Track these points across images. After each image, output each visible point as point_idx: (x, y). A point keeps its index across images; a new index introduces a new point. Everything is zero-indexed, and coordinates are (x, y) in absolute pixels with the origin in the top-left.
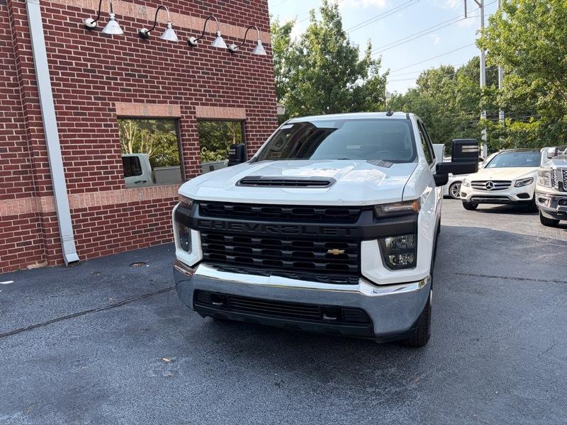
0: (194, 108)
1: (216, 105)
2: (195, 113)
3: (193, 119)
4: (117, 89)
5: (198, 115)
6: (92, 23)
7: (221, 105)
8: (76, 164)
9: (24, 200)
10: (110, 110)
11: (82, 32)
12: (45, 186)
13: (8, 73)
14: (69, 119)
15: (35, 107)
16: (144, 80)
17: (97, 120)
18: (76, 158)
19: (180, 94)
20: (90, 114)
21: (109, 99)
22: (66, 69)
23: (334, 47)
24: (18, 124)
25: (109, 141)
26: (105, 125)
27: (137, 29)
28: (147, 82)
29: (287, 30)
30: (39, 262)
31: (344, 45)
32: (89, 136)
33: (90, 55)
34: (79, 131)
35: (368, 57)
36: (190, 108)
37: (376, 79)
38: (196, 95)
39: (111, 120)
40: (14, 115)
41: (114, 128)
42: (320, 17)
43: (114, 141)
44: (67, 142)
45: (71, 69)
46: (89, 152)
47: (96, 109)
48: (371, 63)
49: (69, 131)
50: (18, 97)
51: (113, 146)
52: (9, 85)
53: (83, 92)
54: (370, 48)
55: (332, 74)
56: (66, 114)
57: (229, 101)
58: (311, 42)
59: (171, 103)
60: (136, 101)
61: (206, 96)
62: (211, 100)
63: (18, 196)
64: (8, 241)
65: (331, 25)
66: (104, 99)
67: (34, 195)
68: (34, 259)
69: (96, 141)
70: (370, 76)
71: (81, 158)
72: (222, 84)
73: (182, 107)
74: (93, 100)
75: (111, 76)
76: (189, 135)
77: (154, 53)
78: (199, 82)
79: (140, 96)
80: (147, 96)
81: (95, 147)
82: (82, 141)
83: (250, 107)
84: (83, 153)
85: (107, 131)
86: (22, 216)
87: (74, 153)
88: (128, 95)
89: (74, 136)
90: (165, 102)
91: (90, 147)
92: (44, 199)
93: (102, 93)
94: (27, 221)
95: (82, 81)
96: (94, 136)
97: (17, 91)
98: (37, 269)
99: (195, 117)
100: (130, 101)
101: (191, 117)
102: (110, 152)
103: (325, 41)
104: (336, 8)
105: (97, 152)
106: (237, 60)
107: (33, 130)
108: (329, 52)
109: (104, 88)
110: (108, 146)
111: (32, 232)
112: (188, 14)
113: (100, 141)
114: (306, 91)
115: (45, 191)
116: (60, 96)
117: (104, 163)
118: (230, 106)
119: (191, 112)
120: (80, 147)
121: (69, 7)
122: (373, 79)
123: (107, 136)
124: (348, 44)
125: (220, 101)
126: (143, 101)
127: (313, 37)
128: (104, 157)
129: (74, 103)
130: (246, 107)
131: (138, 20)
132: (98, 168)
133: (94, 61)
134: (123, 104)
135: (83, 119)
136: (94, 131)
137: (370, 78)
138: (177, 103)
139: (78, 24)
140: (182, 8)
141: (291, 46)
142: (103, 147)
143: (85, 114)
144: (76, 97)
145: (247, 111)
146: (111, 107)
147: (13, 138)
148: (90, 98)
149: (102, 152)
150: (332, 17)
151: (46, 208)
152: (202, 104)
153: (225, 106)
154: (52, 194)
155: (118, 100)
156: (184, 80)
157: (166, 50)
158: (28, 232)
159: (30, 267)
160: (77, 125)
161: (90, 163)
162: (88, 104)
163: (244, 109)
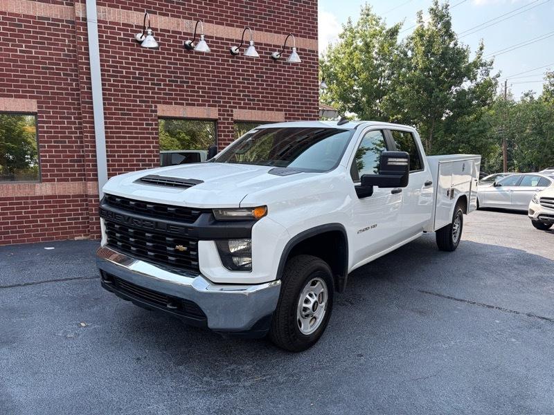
0: (232, 111)
1: (254, 109)
2: (232, 115)
3: (230, 121)
4: (160, 94)
5: (235, 118)
6: (141, 38)
7: (259, 109)
8: (118, 156)
9: (76, 184)
10: (152, 111)
11: (133, 45)
12: (91, 173)
13: (71, 80)
14: (116, 119)
15: (89, 108)
16: (185, 85)
17: (140, 120)
18: (119, 152)
19: (218, 98)
20: (134, 115)
21: (153, 102)
22: (117, 76)
23: (439, 48)
24: (77, 121)
25: (149, 138)
26: (147, 124)
27: (183, 41)
28: (187, 87)
29: (394, 32)
30: (84, 235)
31: (451, 45)
32: (131, 133)
33: (139, 64)
34: (124, 128)
35: (479, 58)
36: (228, 111)
37: (485, 81)
38: (235, 99)
39: (152, 120)
40: (74, 114)
41: (154, 127)
42: (428, 19)
43: (153, 138)
44: (113, 137)
45: (121, 77)
46: (130, 147)
47: (140, 110)
48: (482, 65)
49: (116, 128)
50: (78, 100)
51: (153, 143)
52: (72, 89)
53: (130, 96)
54: (481, 49)
55: (436, 77)
56: (114, 114)
57: (268, 105)
58: (416, 44)
59: (209, 106)
60: (176, 104)
61: (244, 100)
62: (250, 104)
63: (72, 180)
64: (61, 215)
65: (439, 26)
66: (148, 102)
67: (85, 180)
68: (80, 232)
69: (137, 138)
70: (479, 79)
71: (124, 152)
72: (262, 89)
73: (219, 110)
74: (138, 103)
75: (156, 82)
76: (225, 136)
77: (197, 62)
78: (239, 87)
79: (180, 99)
80: (187, 100)
81: (136, 142)
82: (125, 138)
83: (290, 111)
84: (126, 147)
85: (148, 129)
86: (74, 196)
87: (118, 147)
88: (169, 99)
89: (119, 133)
90: (204, 105)
91: (131, 142)
92: (90, 184)
93: (146, 97)
94: (77, 201)
95: (130, 87)
96: (136, 133)
97: (78, 95)
98: (81, 240)
99: (232, 119)
100: (171, 103)
101: (228, 119)
102: (149, 147)
103: (430, 43)
104: (446, 8)
105: (138, 147)
106: (280, 67)
107: (86, 127)
108: (433, 54)
109: (148, 93)
110: (147, 142)
111: (81, 210)
112: (233, 26)
113: (141, 138)
114: (404, 94)
115: (92, 177)
116: (110, 99)
117: (143, 156)
118: (268, 110)
119: (228, 115)
120: (124, 142)
121: (124, 24)
122: (482, 81)
123: (147, 133)
124: (456, 45)
125: (259, 105)
126: (182, 104)
127: (418, 39)
128: (144, 151)
129: (121, 105)
130: (285, 110)
131: (185, 34)
132: (137, 161)
133: (141, 69)
134: (165, 106)
135: (128, 119)
136: (136, 129)
137: (479, 80)
138: (215, 106)
139: (131, 39)
140: (227, 20)
141: (397, 49)
142: (143, 142)
143: (130, 115)
144: (124, 100)
145: (286, 114)
146: (153, 108)
147: (72, 133)
148: (136, 101)
149: (142, 147)
150: (442, 17)
151: (91, 192)
152: (240, 108)
153: (264, 109)
154: (97, 180)
155: (160, 103)
156: (223, 85)
157: (208, 59)
158: (77, 210)
159: (76, 238)
160: (123, 124)
161: (131, 156)
162: (134, 106)
163: (284, 113)
